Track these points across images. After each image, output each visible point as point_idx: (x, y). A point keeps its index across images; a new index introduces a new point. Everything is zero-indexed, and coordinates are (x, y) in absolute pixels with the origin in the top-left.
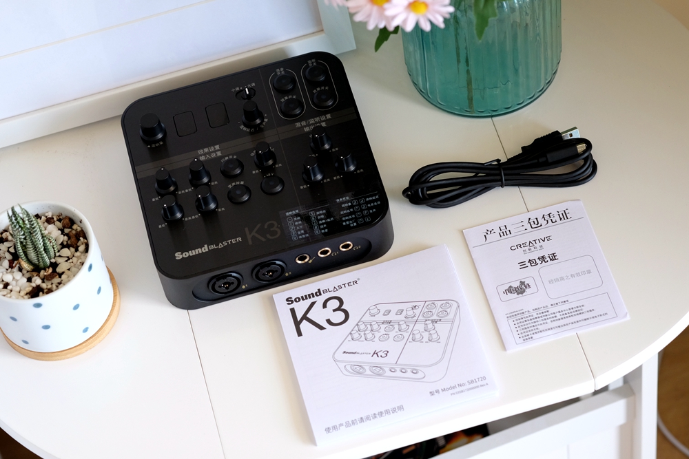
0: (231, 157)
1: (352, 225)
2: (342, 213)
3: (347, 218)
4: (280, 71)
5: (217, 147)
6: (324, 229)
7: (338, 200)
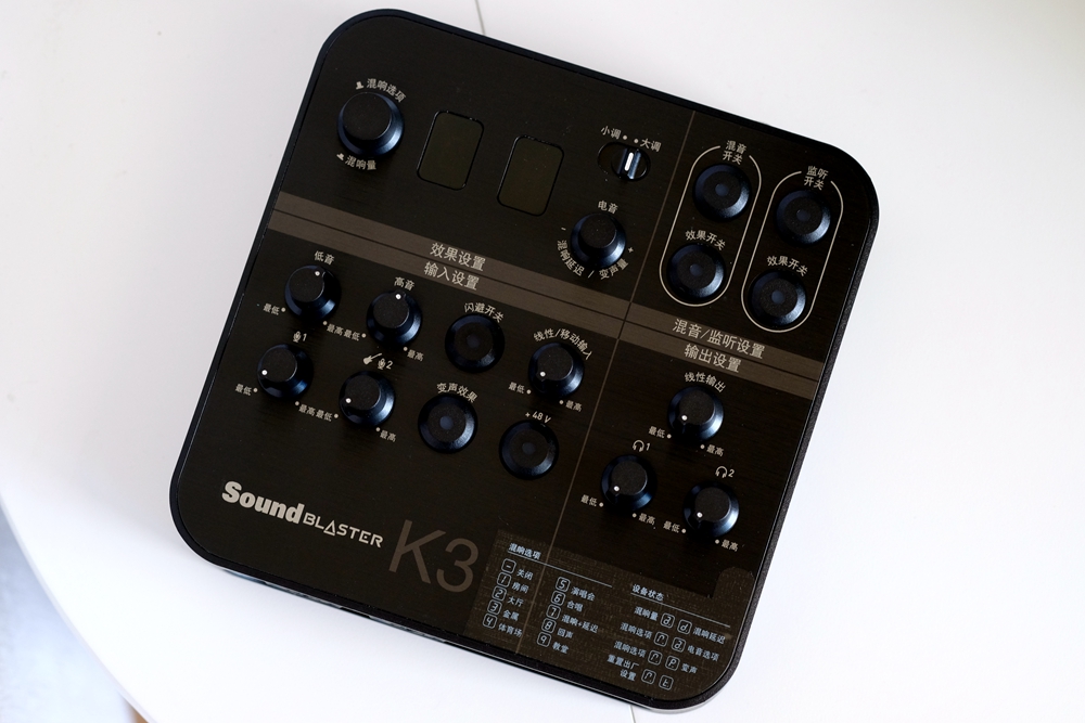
0: (491, 310)
1: (624, 674)
2: (625, 627)
3: (626, 648)
4: (735, 151)
5: (479, 263)
6: (563, 641)
7: (636, 589)
